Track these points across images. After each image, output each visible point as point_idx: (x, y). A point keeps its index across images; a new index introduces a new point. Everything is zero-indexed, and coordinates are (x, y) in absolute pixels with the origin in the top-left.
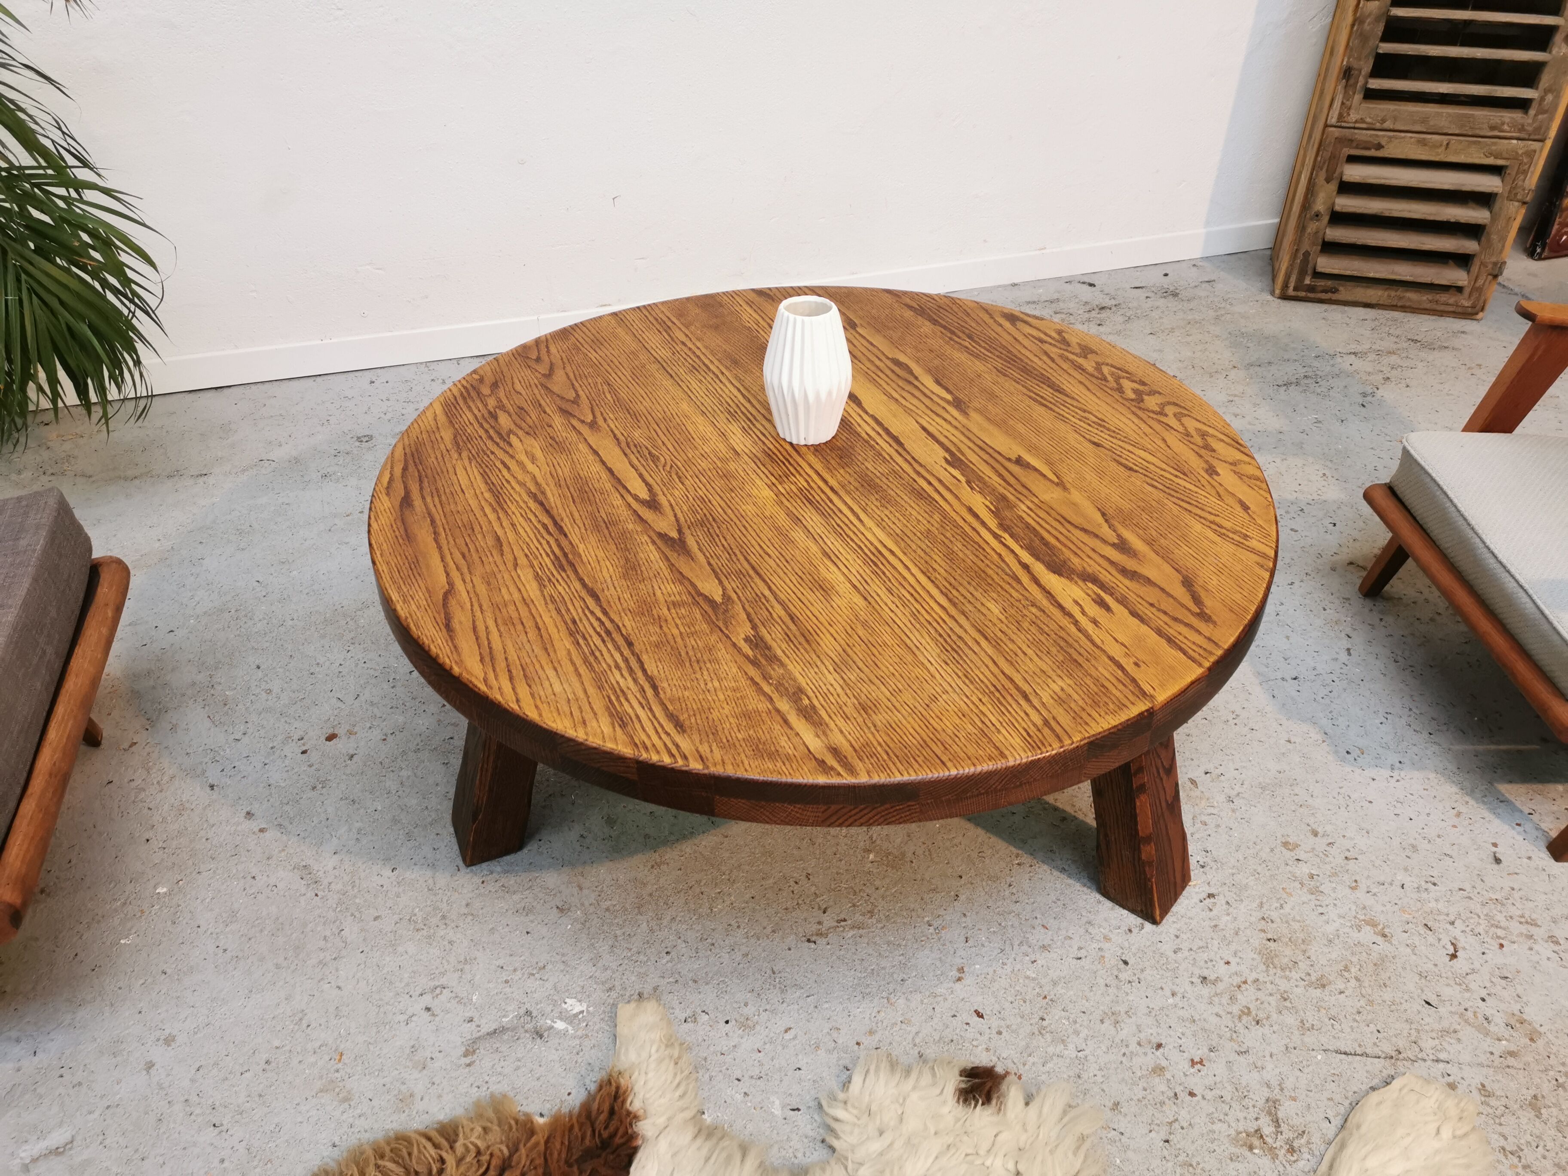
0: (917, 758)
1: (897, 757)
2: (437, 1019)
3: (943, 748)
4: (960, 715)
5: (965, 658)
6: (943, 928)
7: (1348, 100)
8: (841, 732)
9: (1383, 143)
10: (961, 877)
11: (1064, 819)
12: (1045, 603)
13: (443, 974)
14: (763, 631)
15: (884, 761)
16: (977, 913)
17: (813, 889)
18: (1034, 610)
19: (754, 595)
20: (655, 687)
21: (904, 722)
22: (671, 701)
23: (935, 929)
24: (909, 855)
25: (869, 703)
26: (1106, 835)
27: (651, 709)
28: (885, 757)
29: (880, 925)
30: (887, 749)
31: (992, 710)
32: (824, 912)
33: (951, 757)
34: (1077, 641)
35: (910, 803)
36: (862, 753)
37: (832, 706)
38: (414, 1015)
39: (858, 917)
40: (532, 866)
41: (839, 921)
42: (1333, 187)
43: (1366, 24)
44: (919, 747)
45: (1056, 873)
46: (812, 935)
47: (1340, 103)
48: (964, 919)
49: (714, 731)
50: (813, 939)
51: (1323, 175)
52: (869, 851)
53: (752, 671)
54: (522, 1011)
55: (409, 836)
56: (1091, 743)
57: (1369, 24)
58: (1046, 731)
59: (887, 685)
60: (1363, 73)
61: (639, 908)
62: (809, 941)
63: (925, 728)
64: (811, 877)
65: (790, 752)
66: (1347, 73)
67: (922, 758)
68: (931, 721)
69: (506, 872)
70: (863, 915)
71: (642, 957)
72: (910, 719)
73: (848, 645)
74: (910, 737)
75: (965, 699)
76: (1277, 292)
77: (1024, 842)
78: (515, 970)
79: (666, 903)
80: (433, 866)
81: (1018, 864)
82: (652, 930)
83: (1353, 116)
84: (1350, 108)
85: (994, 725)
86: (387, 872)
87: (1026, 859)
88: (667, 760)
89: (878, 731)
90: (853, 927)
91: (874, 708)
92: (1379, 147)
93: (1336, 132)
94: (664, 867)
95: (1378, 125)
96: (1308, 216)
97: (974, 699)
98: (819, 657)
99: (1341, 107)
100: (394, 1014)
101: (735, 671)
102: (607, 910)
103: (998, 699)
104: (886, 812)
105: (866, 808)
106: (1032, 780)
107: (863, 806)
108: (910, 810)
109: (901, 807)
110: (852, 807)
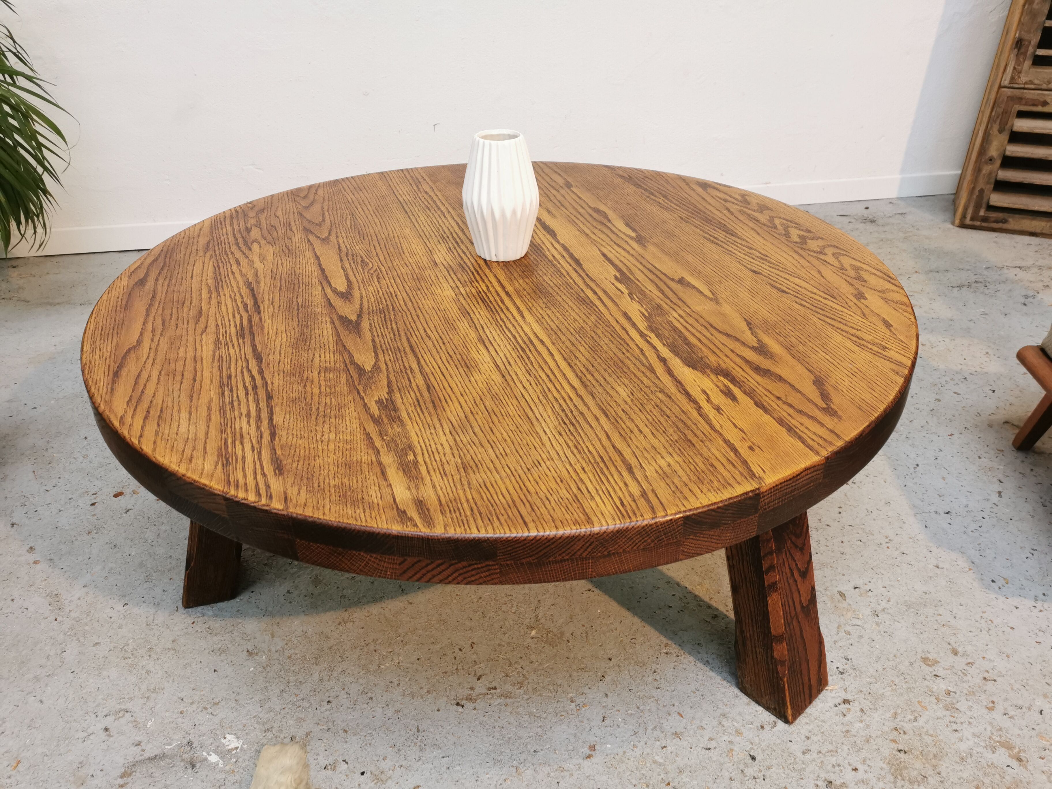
0: (500, 517)
1: (480, 513)
2: (111, 739)
3: (530, 509)
4: (558, 480)
5: (580, 431)
6: (585, 705)
7: (1019, 65)
8: (434, 486)
9: (1049, 101)
10: (610, 659)
11: (715, 617)
12: (673, 390)
13: (131, 699)
14: (397, 396)
15: (466, 516)
16: (619, 694)
17: (474, 657)
18: (660, 395)
19: (402, 367)
20: (273, 435)
21: (500, 482)
22: (282, 447)
23: (576, 706)
24: (568, 635)
25: (472, 463)
27: (260, 453)
28: (468, 513)
29: (526, 697)
30: (474, 506)
31: (592, 478)
32: (478, 679)
33: (535, 518)
34: (695, 424)
35: (487, 563)
36: (446, 508)
37: (434, 463)
38: (93, 733)
39: (508, 687)
40: (239, 613)
41: (489, 689)
42: (1005, 137)
43: (1035, 3)
44: (506, 506)
45: (699, 665)
46: (462, 699)
47: (1012, 68)
48: (605, 699)
49: (310, 476)
50: (462, 702)
51: (996, 127)
52: (532, 628)
53: (371, 428)
54: (185, 741)
55: (148, 579)
56: (686, 518)
57: (1038, 4)
59: (496, 449)
60: (1033, 43)
61: (317, 659)
62: (458, 704)
63: (518, 489)
64: (475, 646)
65: (375, 501)
66: (1019, 44)
67: (506, 516)
68: (527, 484)
69: (216, 616)
70: (513, 685)
71: (305, 704)
72: (507, 481)
73: (472, 413)
74: (501, 497)
75: (568, 467)
76: (957, 222)
77: (675, 633)
78: (192, 703)
79: (341, 657)
80: (157, 605)
81: (666, 653)
82: (321, 680)
83: (1023, 78)
84: (1020, 72)
85: (589, 492)
86: (119, 607)
87: (674, 649)
88: (252, 498)
89: (470, 489)
90: (502, 695)
91: (474, 468)
92: (1045, 103)
93: (1008, 92)
94: (350, 625)
95: (1044, 86)
96: (983, 160)
97: (578, 467)
98: (440, 420)
99: (1013, 72)
100: (77, 731)
101: (355, 426)
102: (289, 657)
103: (601, 469)
104: (464, 570)
105: (442, 564)
106: (621, 551)
107: (439, 562)
108: (489, 570)
109: (479, 566)
110: (429, 562)
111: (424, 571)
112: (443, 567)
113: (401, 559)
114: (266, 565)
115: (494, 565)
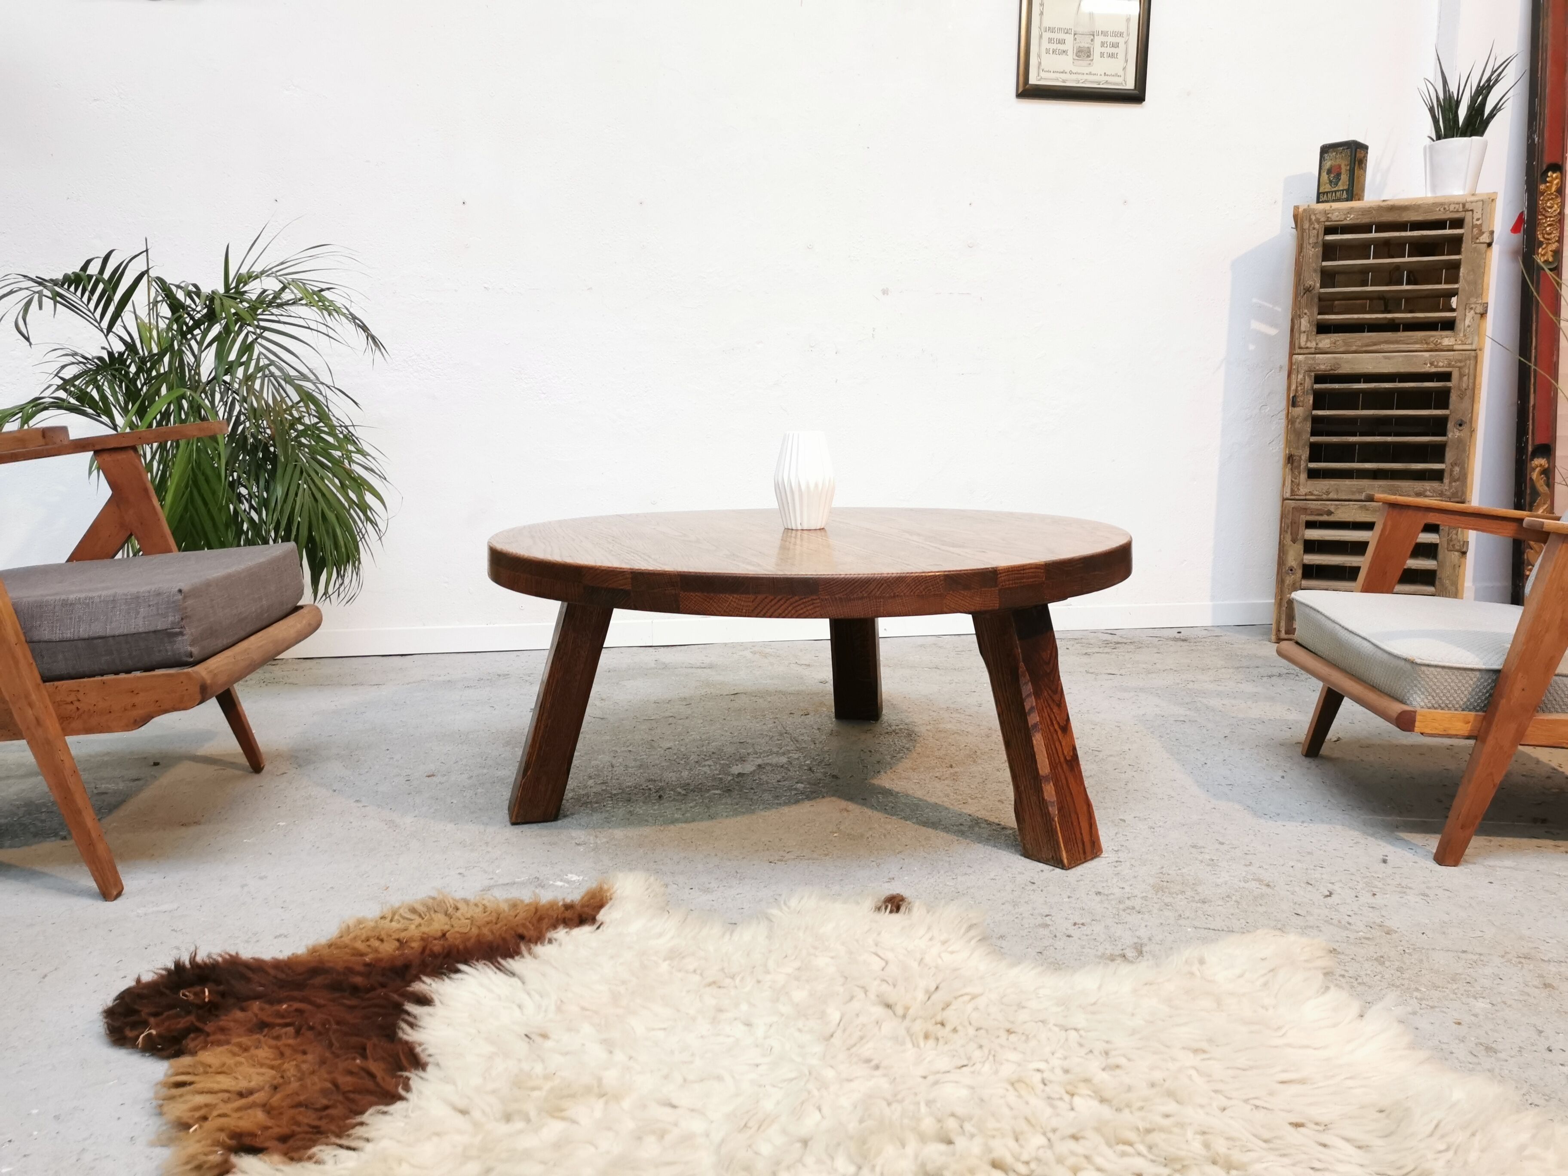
6: (884, 863)
7: (1296, 479)
9: (1333, 510)
10: (907, 846)
16: (914, 859)
17: (782, 845)
23: (876, 864)
24: (867, 836)
32: (788, 853)
39: (815, 856)
40: (561, 828)
41: (798, 857)
42: (1300, 547)
43: (1297, 423)
46: (774, 861)
47: (1290, 481)
48: (902, 861)
51: (1288, 537)
54: (532, 878)
57: (1299, 423)
60: (1303, 458)
61: (640, 846)
62: (770, 862)
64: (782, 840)
66: (1290, 459)
70: (819, 855)
71: (634, 863)
76: (1273, 638)
78: (533, 863)
79: (661, 845)
80: (487, 824)
82: (646, 854)
83: (1303, 490)
84: (1298, 485)
86: (451, 825)
92: (1330, 513)
93: (1292, 503)
94: (666, 832)
95: (1324, 497)
96: (1284, 570)
99: (1292, 484)
102: (615, 845)
104: (796, 604)
105: (781, 600)
106: (902, 594)
107: (779, 597)
108: (813, 604)
109: (807, 600)
110: (773, 597)
111: (769, 606)
112: (781, 602)
113: (753, 597)
114: (578, 807)
115: (816, 599)
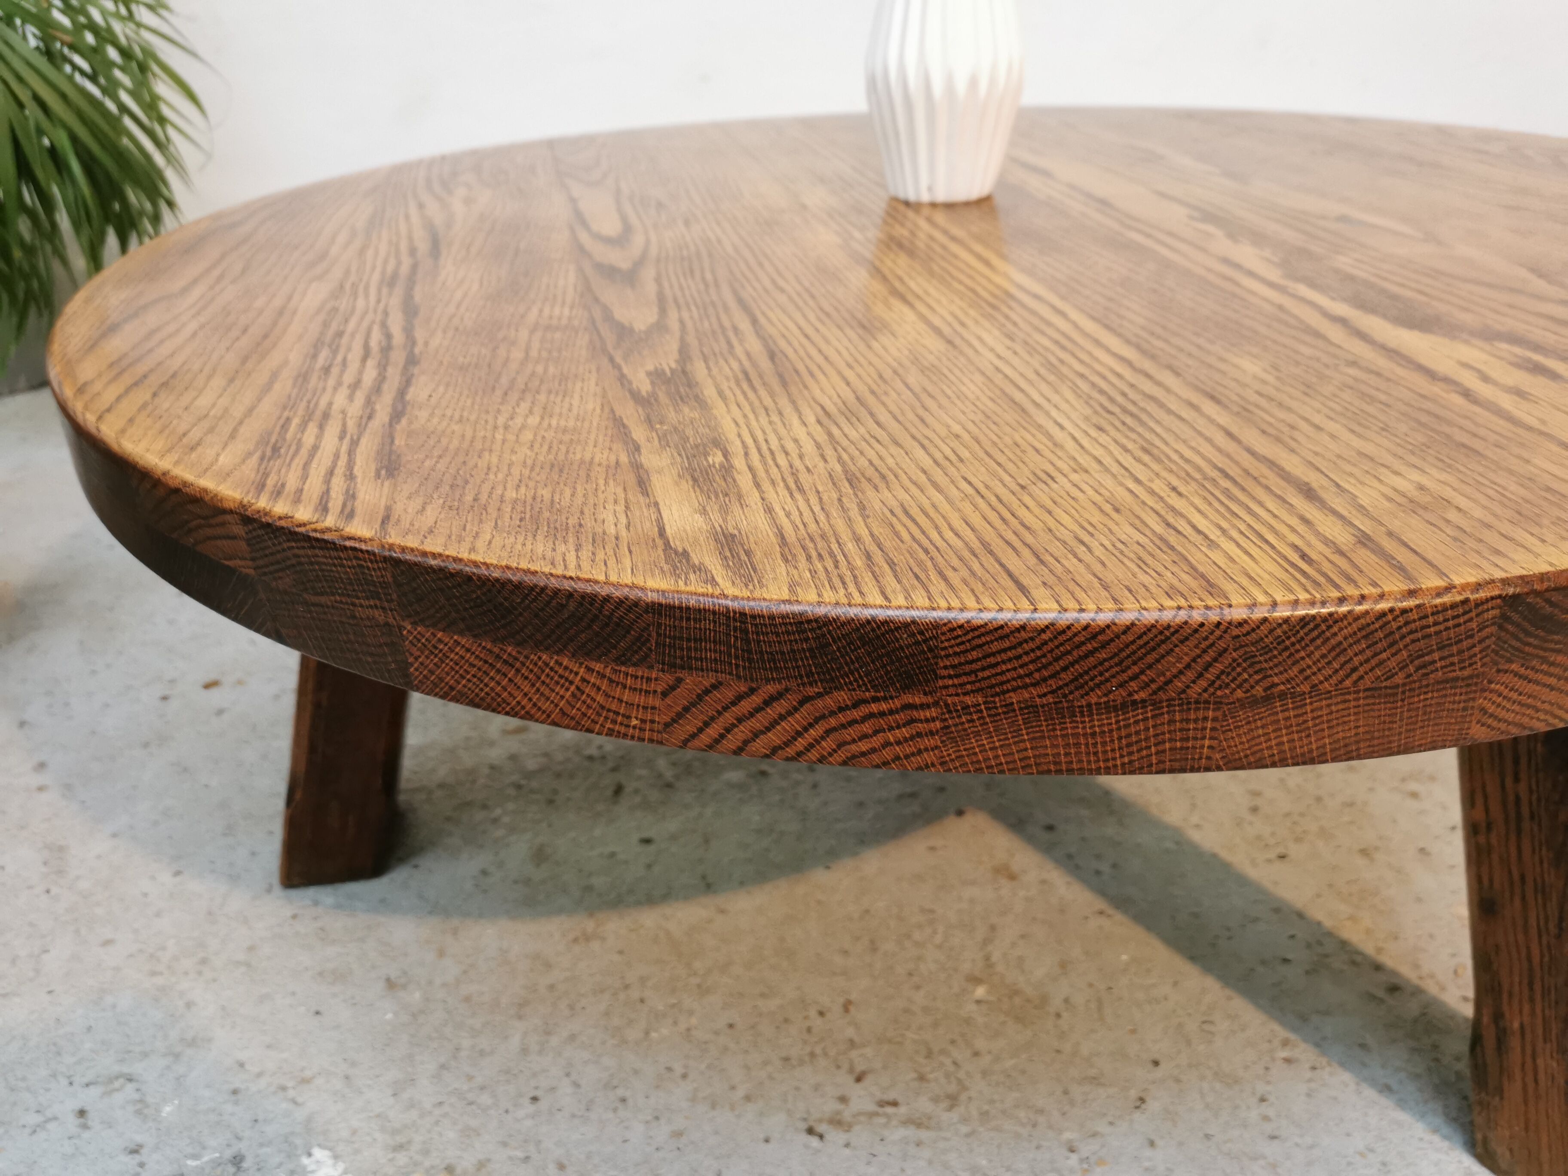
0: (950, 574)
1: (892, 564)
2: (86, 1135)
3: (1033, 561)
4: (1108, 508)
5: (1152, 424)
6: (1101, 1162)
8: (769, 510)
10: (1156, 1063)
11: (1394, 989)
12: (1382, 362)
13: (145, 1055)
14: (699, 369)
15: (852, 569)
16: (1181, 1144)
17: (850, 1032)
18: (1352, 371)
19: (716, 326)
20: (396, 415)
21: (945, 507)
22: (410, 434)
23: (1082, 1161)
24: (1056, 1003)
25: (870, 472)
26: (1498, 1016)
27: (354, 443)
28: (859, 562)
29: (964, 1129)
30: (873, 548)
31: (1203, 507)
32: (859, 1079)
33: (1051, 580)
34: (1466, 417)
35: (908, 698)
36: (799, 551)
37: (774, 471)
38: (55, 1118)
39: (924, 1105)
40: (383, 905)
41: (882, 1104)
44: (966, 554)
45: (1370, 1093)
46: (820, 1121)
48: (1148, 1152)
49: (459, 482)
50: (821, 1128)
52: (976, 980)
53: (630, 413)
54: (229, 1153)
55: (229, 830)
56: (1511, 602)
58: (1363, 556)
59: (932, 450)
61: (521, 1008)
62: (810, 1131)
63: (998, 523)
64: (852, 1009)
65: (612, 530)
67: (964, 572)
68: (1022, 512)
69: (338, 906)
70: (935, 1100)
71: (485, 1099)
72: (967, 508)
73: (873, 392)
74: (949, 535)
75: (1132, 485)
77: (1304, 1018)
78: (260, 1075)
79: (571, 1007)
80: (234, 878)
81: (1288, 1061)
82: (525, 1051)
85: (1199, 532)
86: (166, 877)
87: (1305, 1052)
88: (303, 514)
89: (865, 517)
90: (908, 1122)
91: (877, 480)
94: (595, 945)
97: (1158, 486)
98: (793, 402)
100: (27, 1110)
101: (590, 406)
102: (467, 999)
103: (1226, 492)
104: (842, 718)
105: (780, 695)
106: (1305, 687)
107: (771, 689)
108: (913, 721)
109: (884, 706)
110: (743, 689)
111: (728, 717)
112: (780, 707)
113: (668, 678)
114: (448, 819)
115: (923, 706)
